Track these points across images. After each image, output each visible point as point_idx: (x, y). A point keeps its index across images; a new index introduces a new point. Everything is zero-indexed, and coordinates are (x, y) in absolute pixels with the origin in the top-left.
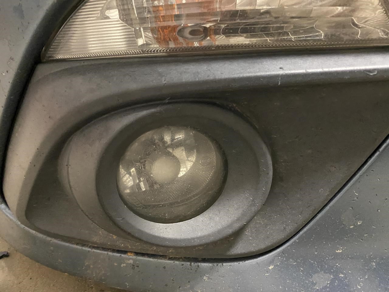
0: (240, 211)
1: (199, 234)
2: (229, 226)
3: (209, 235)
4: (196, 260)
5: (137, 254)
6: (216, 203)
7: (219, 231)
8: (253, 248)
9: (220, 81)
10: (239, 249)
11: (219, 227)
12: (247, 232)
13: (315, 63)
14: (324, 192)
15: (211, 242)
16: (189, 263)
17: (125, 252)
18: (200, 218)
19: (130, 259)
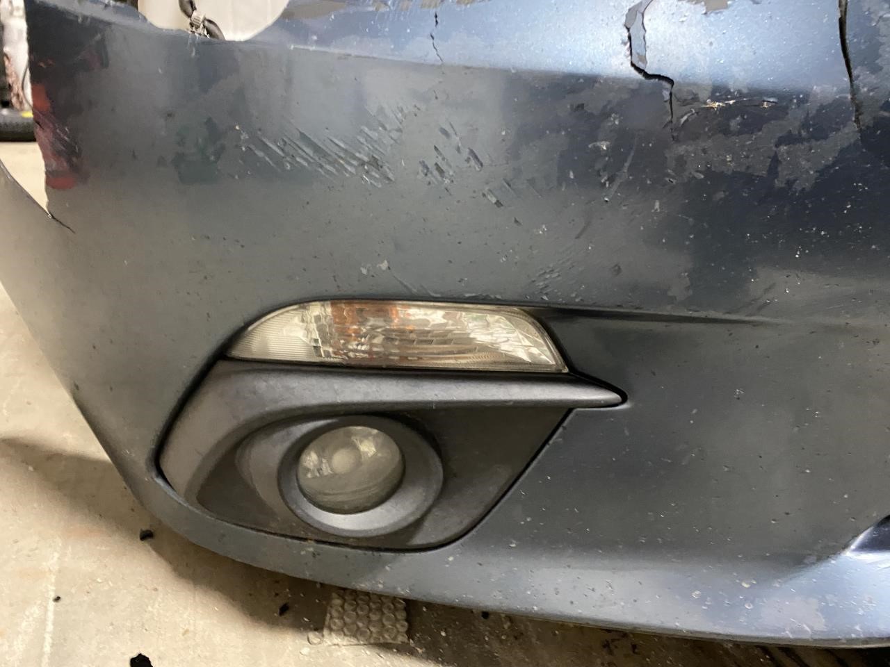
0: (415, 506)
1: (376, 525)
2: (405, 519)
3: (385, 528)
4: (379, 550)
5: (318, 542)
6: (395, 496)
7: (395, 524)
8: (433, 539)
9: (384, 403)
10: (418, 540)
11: (396, 519)
12: (427, 524)
13: (465, 390)
14: (493, 490)
15: (377, 536)
16: (371, 552)
17: (305, 539)
18: (378, 510)
19: (311, 547)
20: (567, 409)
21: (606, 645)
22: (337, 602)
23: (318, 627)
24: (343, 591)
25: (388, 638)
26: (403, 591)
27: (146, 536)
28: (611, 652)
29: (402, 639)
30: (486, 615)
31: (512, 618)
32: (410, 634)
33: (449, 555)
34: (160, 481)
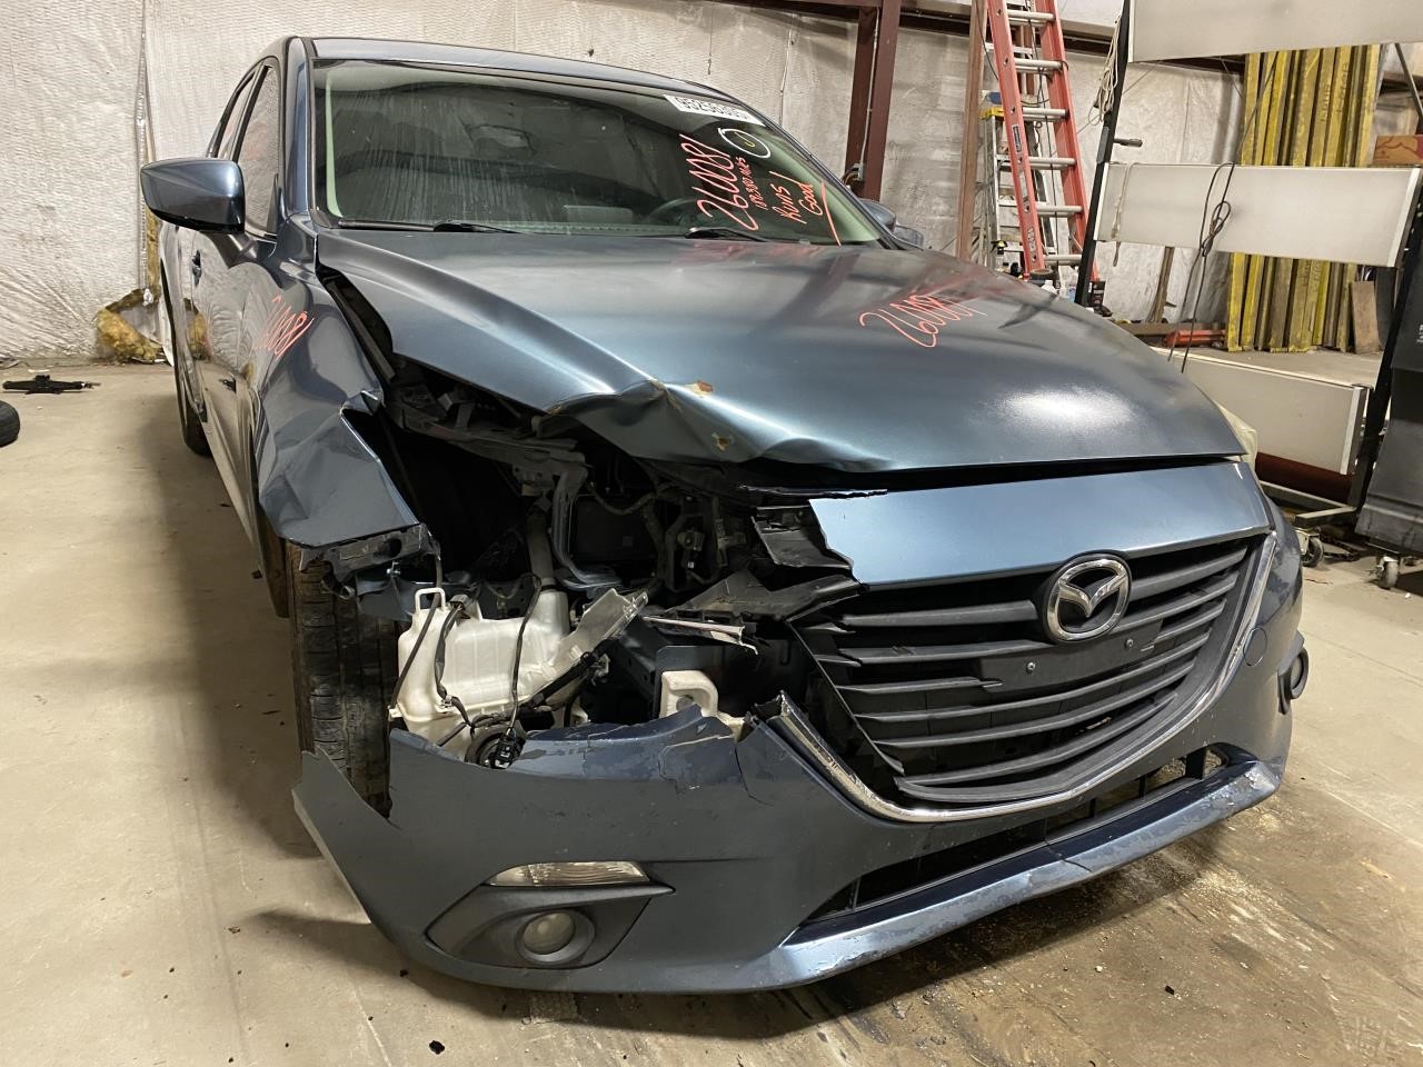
0: (581, 947)
2: (576, 953)
3: (566, 959)
4: (564, 969)
6: (571, 942)
7: (571, 956)
8: (591, 961)
11: (572, 953)
12: (589, 953)
14: (619, 936)
15: (562, 963)
16: (561, 970)
18: (563, 950)
19: (525, 971)
20: (649, 898)
21: (689, 1005)
22: (534, 1000)
23: (528, 1015)
24: (536, 992)
25: (566, 1016)
26: (576, 989)
27: (403, 974)
28: (690, 1008)
29: (575, 1015)
30: (621, 996)
31: (635, 995)
32: (579, 1012)
33: (600, 968)
34: (428, 944)
